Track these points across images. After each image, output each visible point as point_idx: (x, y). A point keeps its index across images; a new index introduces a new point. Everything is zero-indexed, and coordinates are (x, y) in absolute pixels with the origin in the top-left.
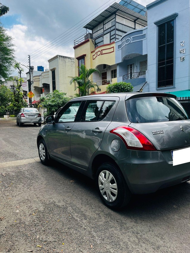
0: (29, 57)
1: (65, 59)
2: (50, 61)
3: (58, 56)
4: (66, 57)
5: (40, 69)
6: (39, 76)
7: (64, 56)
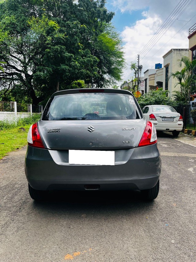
0: (139, 57)
1: (181, 52)
2: (164, 57)
3: (173, 50)
4: (182, 50)
5: (158, 67)
6: (155, 74)
7: (180, 49)
